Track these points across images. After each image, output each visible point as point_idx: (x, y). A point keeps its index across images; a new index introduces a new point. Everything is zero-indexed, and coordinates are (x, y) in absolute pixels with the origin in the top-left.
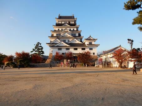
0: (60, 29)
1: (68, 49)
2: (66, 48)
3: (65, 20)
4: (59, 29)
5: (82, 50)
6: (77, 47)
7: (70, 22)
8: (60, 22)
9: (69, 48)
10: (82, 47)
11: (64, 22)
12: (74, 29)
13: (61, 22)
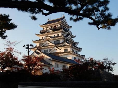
3: (49, 25)
7: (55, 26)
8: (46, 29)
11: (49, 28)
12: (58, 35)
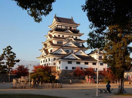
0: (61, 36)
1: (78, 63)
2: (77, 62)
4: (59, 36)
5: (93, 64)
6: (87, 61)
7: (71, 27)
9: (80, 62)
10: (92, 62)
11: (64, 27)
12: (76, 37)
13: (61, 26)
